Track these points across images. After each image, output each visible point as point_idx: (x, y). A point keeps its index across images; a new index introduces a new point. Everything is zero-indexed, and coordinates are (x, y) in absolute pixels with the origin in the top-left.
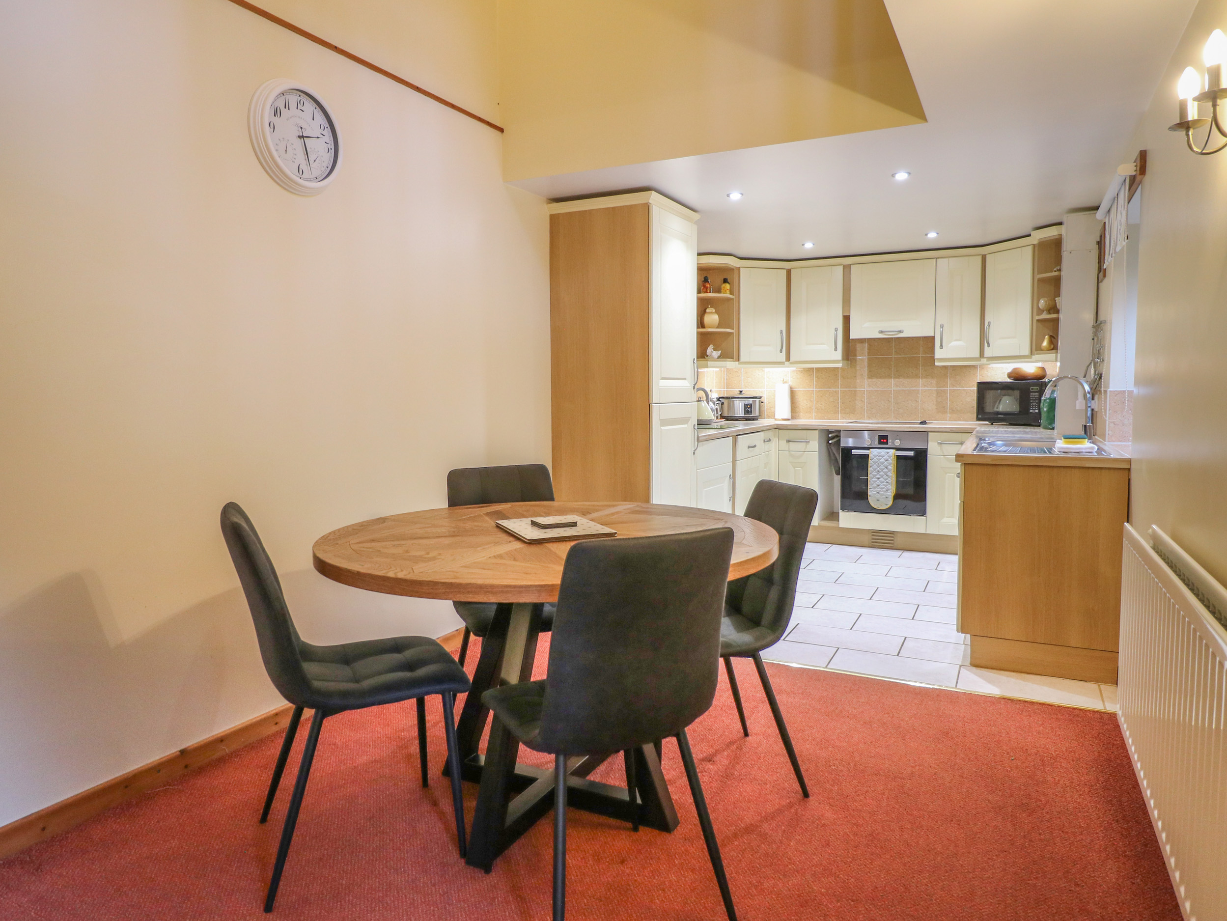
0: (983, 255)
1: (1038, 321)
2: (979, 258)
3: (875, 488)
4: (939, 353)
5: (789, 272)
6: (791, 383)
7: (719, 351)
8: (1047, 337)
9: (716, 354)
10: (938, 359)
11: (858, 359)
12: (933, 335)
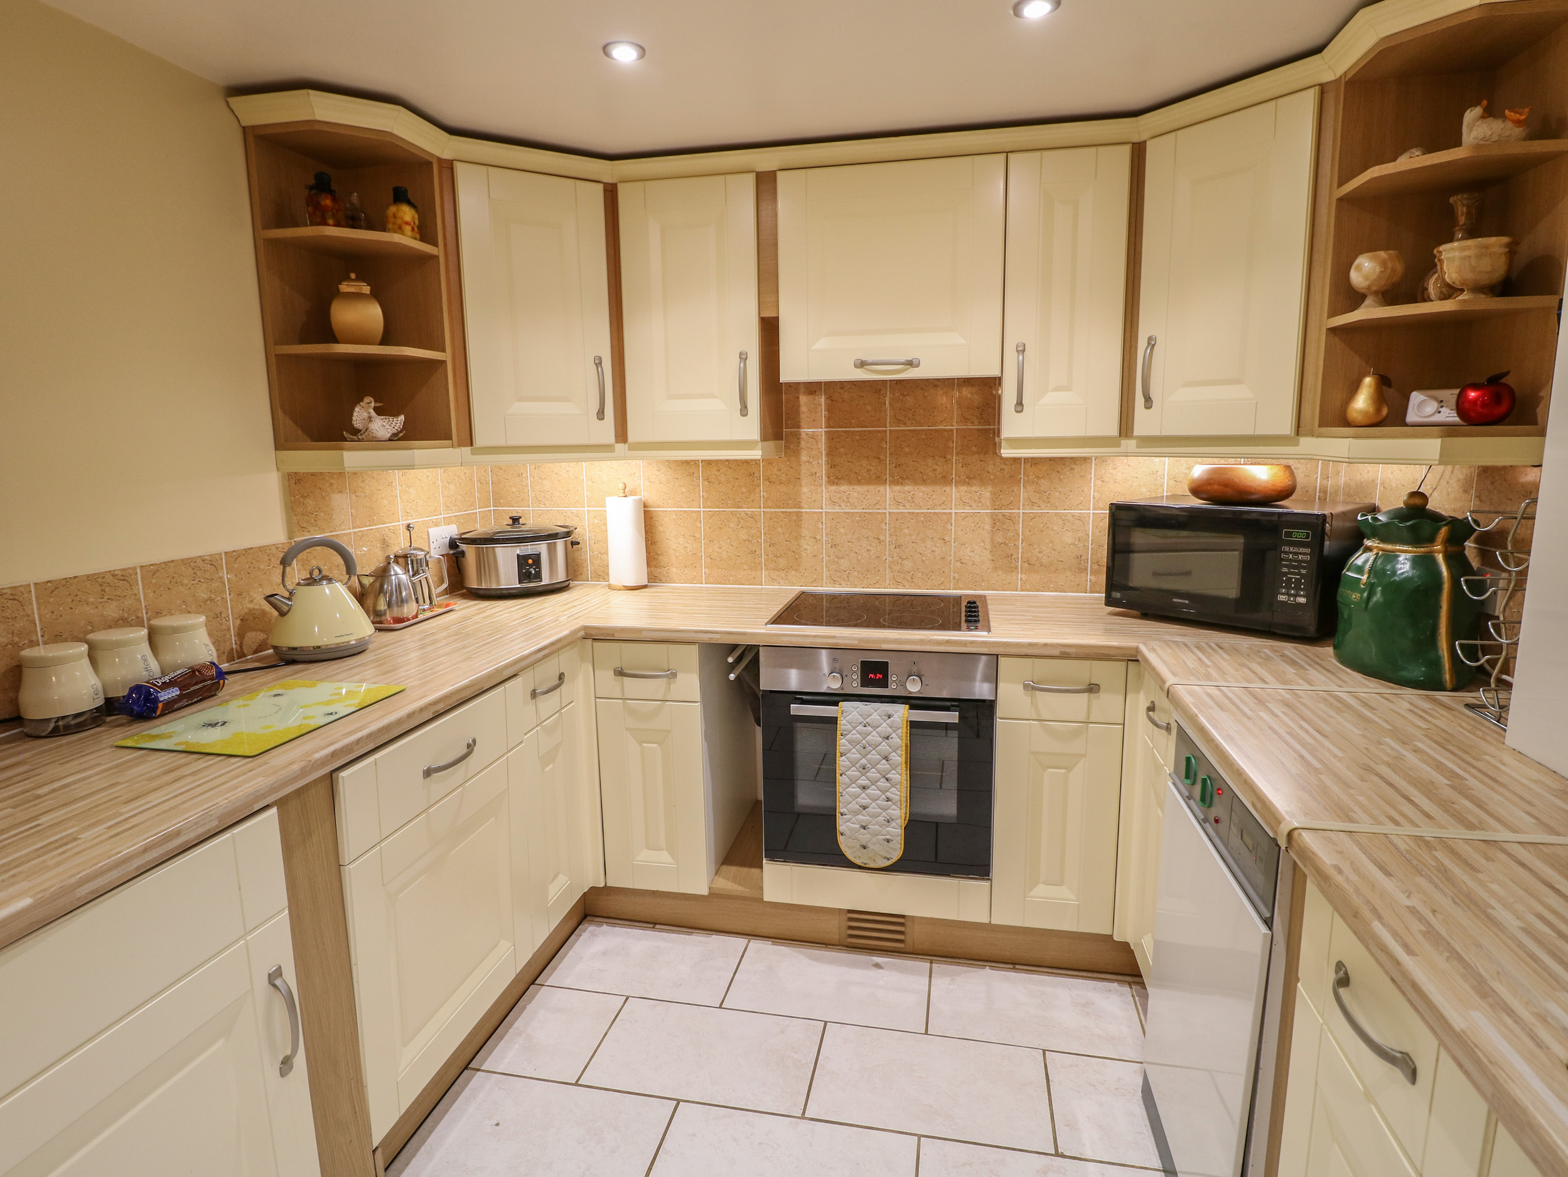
0: (1133, 143)
1: (1333, 331)
2: (1123, 157)
3: (855, 813)
4: (1012, 425)
5: (611, 193)
6: (644, 495)
7: (397, 415)
8: (1368, 380)
9: (383, 427)
10: (1009, 440)
11: (803, 436)
12: (996, 373)
